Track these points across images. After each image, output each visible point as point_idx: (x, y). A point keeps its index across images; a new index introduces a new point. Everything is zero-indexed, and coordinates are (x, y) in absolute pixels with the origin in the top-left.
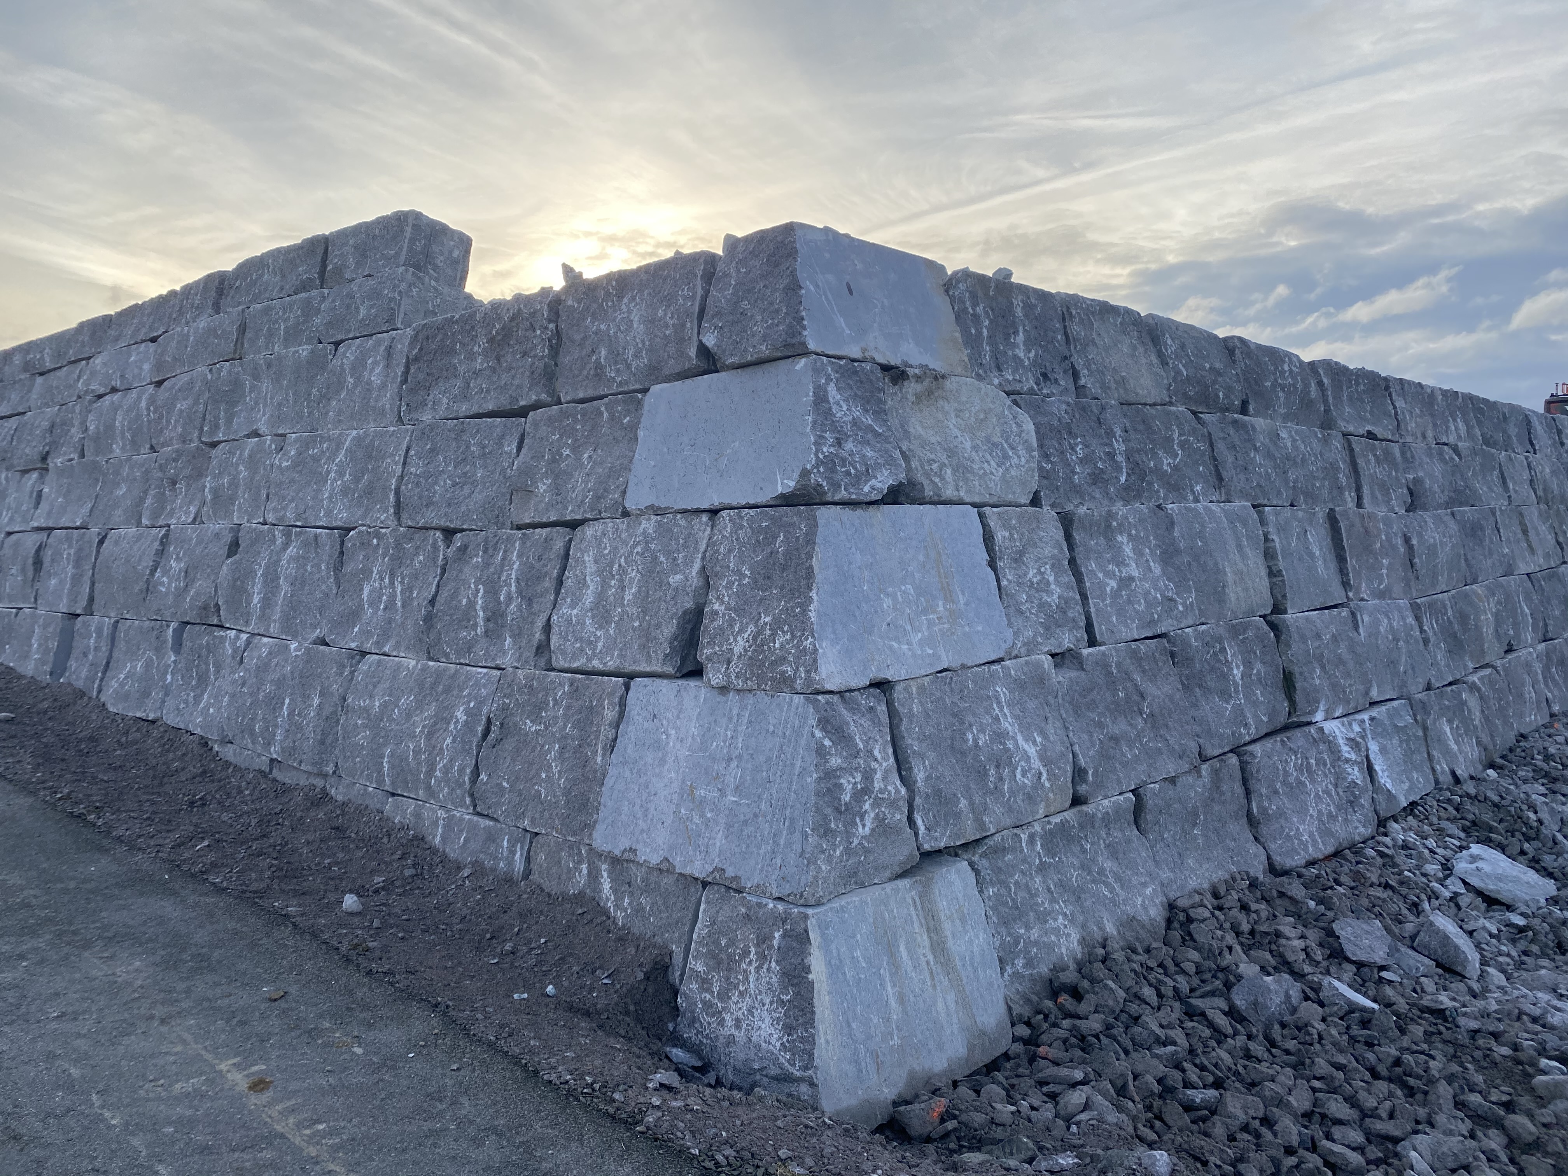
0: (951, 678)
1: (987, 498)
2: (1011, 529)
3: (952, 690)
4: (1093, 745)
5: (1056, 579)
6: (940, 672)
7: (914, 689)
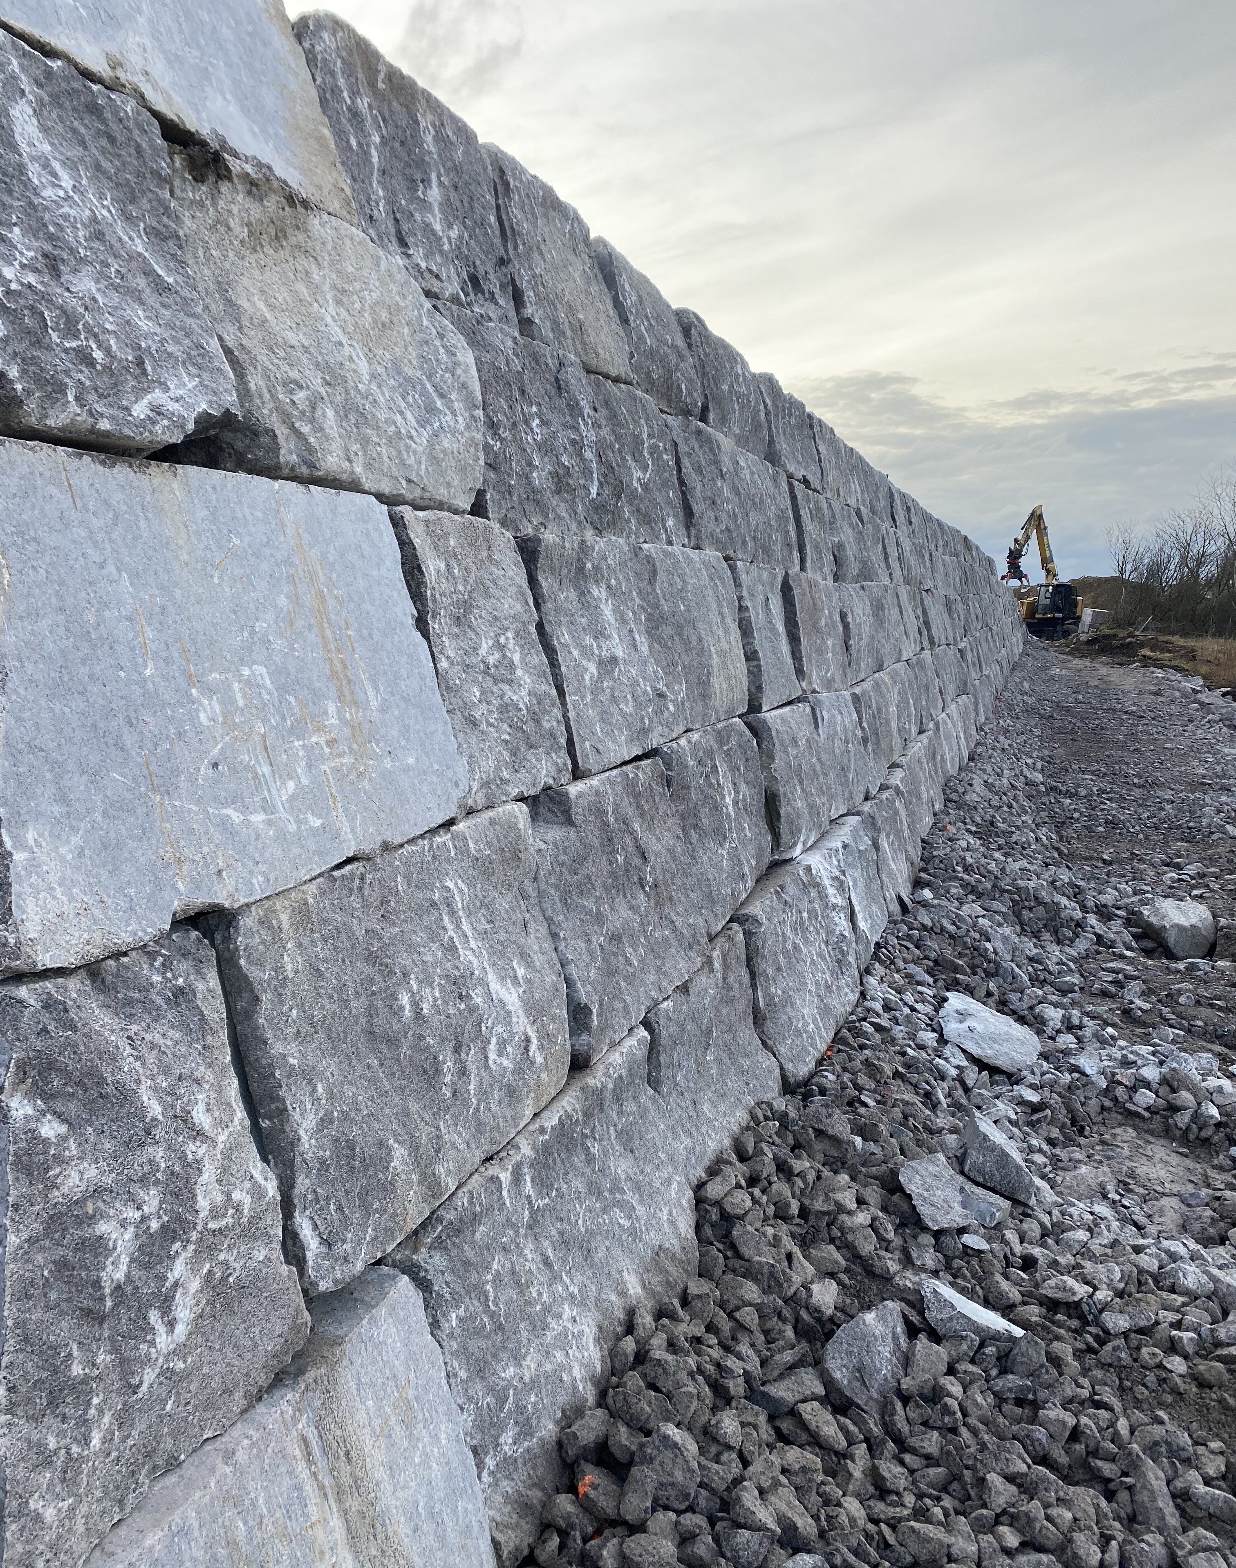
0: (362, 877)
1: (403, 489)
2: (448, 555)
3: (365, 905)
4: (593, 959)
5: (523, 660)
6: (339, 866)
7: (284, 918)
